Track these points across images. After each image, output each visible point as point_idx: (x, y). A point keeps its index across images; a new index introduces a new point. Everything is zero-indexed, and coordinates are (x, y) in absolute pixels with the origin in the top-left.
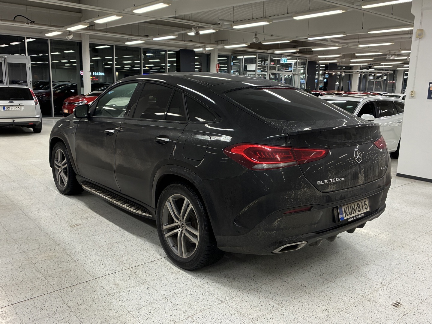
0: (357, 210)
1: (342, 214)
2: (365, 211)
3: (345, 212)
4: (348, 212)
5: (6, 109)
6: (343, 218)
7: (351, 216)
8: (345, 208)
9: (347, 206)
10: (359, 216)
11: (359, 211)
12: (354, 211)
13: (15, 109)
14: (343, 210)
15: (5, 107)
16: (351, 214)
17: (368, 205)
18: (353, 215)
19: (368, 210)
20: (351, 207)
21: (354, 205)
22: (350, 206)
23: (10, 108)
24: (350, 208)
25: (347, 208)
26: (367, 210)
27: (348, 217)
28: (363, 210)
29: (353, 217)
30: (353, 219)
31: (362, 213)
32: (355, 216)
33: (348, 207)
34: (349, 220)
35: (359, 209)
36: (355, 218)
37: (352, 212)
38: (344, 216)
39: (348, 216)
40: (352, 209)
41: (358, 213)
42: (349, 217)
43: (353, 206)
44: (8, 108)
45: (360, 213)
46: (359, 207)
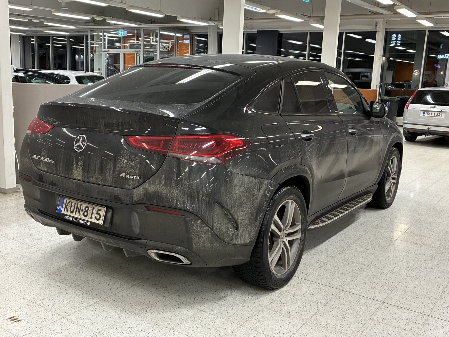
0: (82, 213)
1: (62, 206)
2: (94, 220)
3: (66, 206)
4: (70, 208)
5: (425, 115)
6: (61, 210)
7: (71, 215)
8: (68, 202)
9: (71, 200)
10: (81, 222)
11: (85, 216)
12: (77, 211)
13: (435, 116)
14: (65, 203)
15: (426, 112)
16: (72, 212)
17: (102, 216)
18: (74, 215)
19: (101, 222)
20: (76, 205)
21: (81, 205)
22: (75, 203)
23: (430, 114)
24: (73, 205)
25: (70, 204)
26: (97, 222)
27: (67, 213)
28: (91, 218)
29: (73, 217)
30: (71, 219)
31: (88, 220)
32: (76, 218)
33: (72, 202)
34: (66, 217)
35: (86, 214)
36: (74, 219)
37: (75, 212)
38: (63, 209)
39: (67, 211)
40: (75, 208)
41: (81, 216)
42: (69, 214)
43: (79, 206)
44: (428, 114)
45: (85, 218)
46: (86, 211)
